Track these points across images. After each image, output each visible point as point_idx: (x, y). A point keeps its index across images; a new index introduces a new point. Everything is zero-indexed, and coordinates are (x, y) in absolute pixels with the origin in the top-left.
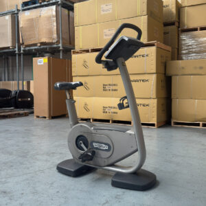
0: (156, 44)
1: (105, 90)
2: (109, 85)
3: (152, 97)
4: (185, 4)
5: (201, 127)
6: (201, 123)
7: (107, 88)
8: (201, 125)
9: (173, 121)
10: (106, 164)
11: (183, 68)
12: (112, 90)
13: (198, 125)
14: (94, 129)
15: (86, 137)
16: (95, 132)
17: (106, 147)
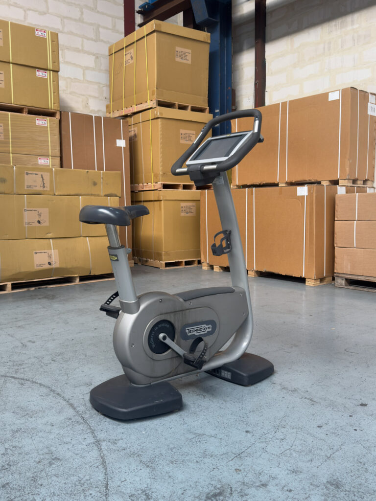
14: (185, 301)
15: (172, 321)
16: (187, 305)
17: (208, 328)
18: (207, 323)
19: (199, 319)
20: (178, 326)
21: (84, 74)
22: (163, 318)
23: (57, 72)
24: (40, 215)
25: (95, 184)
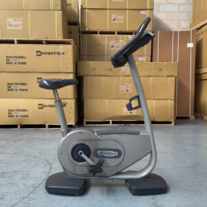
0: (72, 42)
1: (10, 89)
2: (16, 84)
3: (69, 97)
4: (86, 6)
5: (111, 124)
6: (111, 121)
7: (13, 87)
8: (111, 122)
9: (85, 121)
10: (115, 172)
11: (94, 69)
12: (21, 90)
13: (108, 123)
14: (98, 135)
15: (88, 145)
16: (99, 137)
17: (115, 154)
18: (114, 150)
19: (108, 147)
20: (92, 148)
21: (179, 8)
22: (81, 142)
23: (152, 10)
24: (128, 87)
25: (160, 70)
